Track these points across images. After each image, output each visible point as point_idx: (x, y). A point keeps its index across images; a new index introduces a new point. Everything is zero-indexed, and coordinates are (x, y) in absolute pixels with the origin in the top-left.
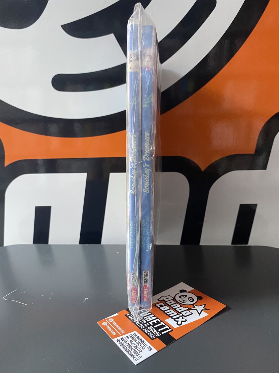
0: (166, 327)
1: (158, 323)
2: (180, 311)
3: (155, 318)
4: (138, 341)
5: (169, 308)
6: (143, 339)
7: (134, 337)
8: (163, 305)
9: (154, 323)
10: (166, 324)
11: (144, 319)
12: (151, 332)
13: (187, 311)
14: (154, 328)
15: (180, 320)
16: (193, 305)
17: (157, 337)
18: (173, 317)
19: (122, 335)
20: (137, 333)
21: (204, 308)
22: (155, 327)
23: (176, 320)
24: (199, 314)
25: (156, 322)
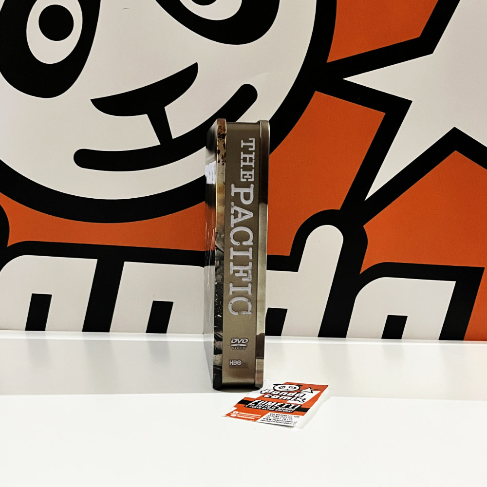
0: (293, 405)
1: (284, 404)
2: (292, 395)
3: (275, 403)
4: (280, 416)
5: (279, 396)
9: (281, 406)
10: (291, 404)
12: (284, 410)
13: (299, 394)
14: (283, 407)
17: (293, 411)
20: (274, 413)
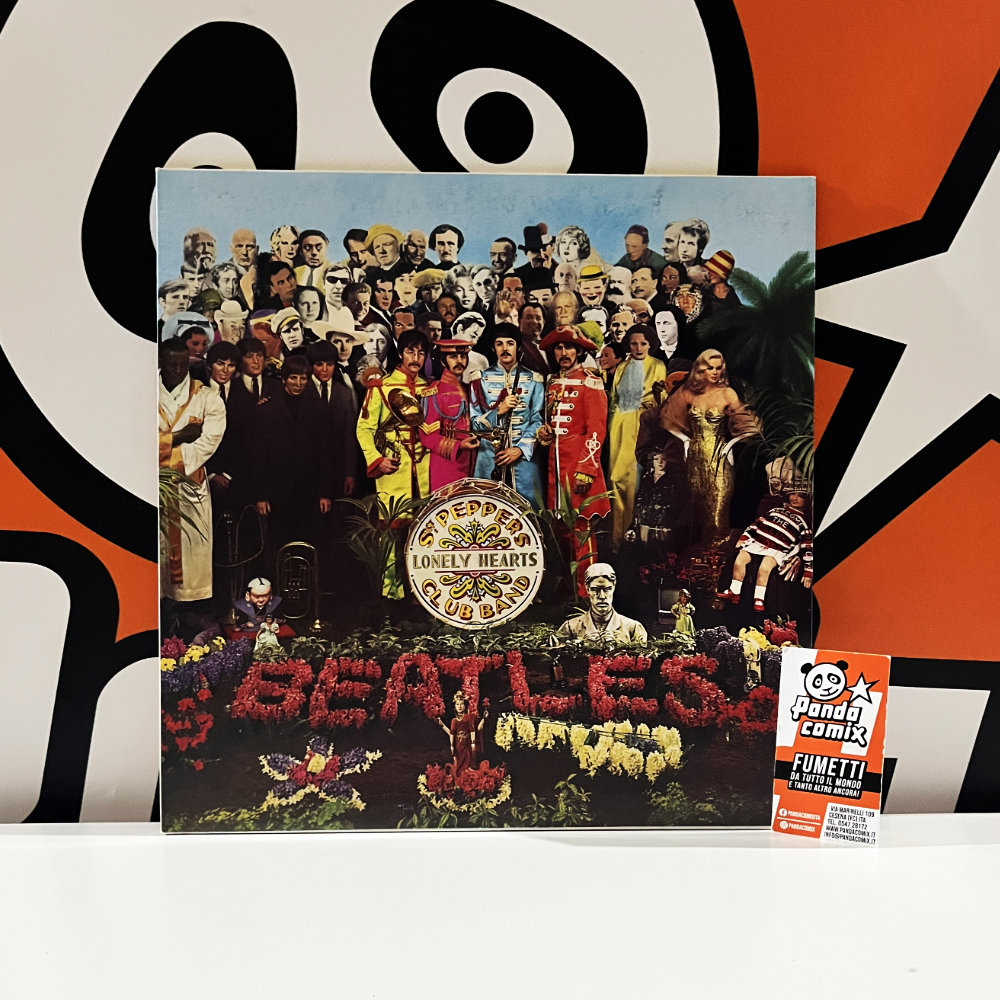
0: (855, 763)
1: (839, 764)
3: (826, 759)
4: (847, 814)
5: (824, 725)
6: (851, 807)
7: (838, 812)
8: (811, 724)
9: (837, 771)
10: (851, 758)
11: (816, 774)
12: (846, 788)
13: (851, 710)
14: (843, 778)
15: (857, 735)
16: (845, 688)
17: (861, 790)
18: (847, 737)
19: (822, 821)
20: (835, 805)
21: (865, 684)
22: (842, 775)
23: (853, 738)
24: (870, 701)
25: (835, 767)
